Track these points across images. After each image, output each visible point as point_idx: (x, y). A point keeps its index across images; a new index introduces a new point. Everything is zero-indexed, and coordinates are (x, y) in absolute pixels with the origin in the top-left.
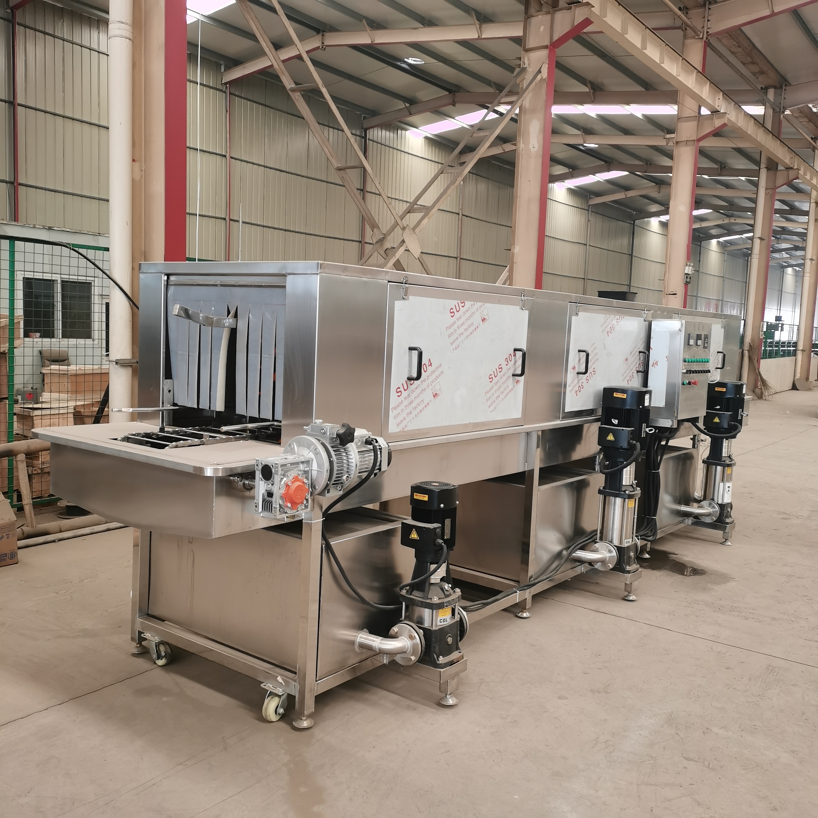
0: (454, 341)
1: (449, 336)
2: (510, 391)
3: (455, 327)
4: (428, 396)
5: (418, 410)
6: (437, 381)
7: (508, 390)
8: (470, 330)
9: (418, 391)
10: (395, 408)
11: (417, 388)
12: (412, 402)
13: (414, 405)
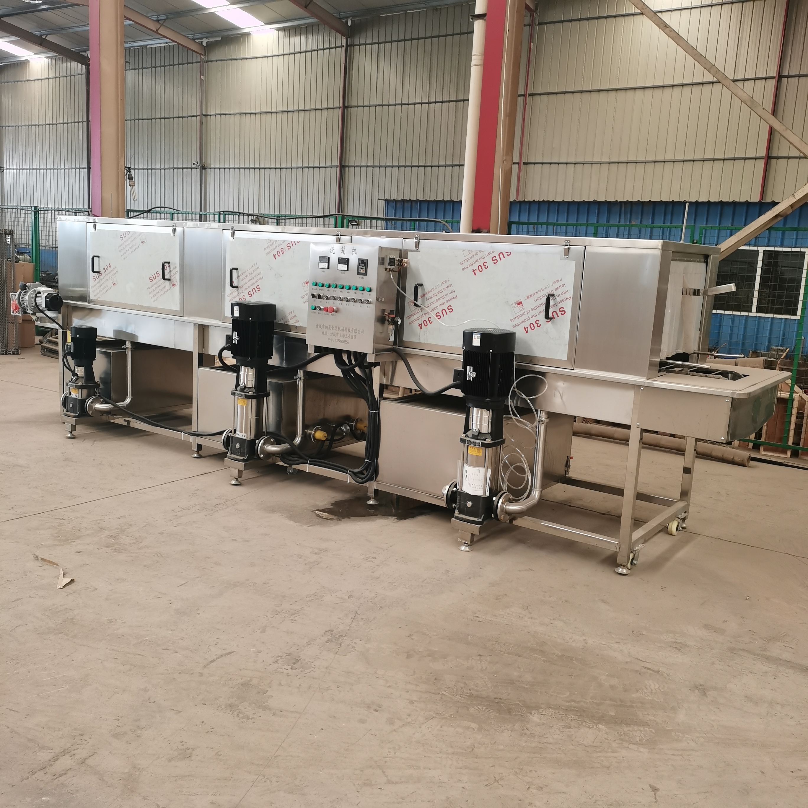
0: (123, 254)
1: (120, 251)
2: (168, 291)
3: (124, 246)
4: (110, 283)
5: (105, 290)
6: (114, 276)
7: (165, 290)
8: (134, 248)
9: (104, 280)
10: (93, 287)
11: (103, 278)
12: (101, 285)
13: (103, 287)
